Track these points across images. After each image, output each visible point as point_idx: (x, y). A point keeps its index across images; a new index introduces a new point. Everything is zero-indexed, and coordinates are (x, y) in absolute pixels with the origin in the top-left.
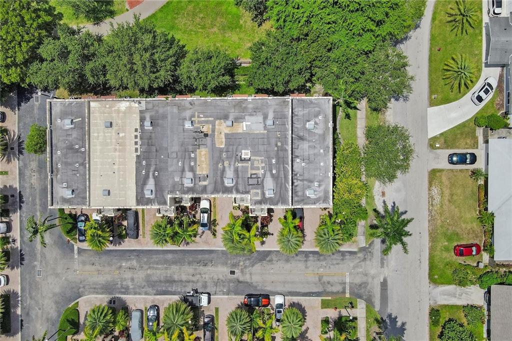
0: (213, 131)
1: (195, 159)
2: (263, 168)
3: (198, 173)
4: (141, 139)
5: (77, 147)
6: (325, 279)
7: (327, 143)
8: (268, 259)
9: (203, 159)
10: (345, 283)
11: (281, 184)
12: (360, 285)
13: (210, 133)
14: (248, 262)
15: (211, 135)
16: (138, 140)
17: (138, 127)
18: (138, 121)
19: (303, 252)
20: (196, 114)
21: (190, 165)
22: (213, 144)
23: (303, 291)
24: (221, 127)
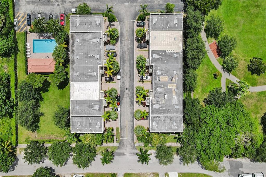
0: (173, 83)
1: (165, 75)
2: (162, 104)
3: (161, 76)
4: (171, 53)
5: (168, 25)
6: (125, 129)
7: (169, 130)
8: (131, 105)
9: (165, 79)
10: (124, 138)
11: (157, 111)
12: (123, 144)
13: (173, 82)
14: (130, 96)
15: (172, 82)
16: (171, 51)
17: (174, 51)
18: (176, 51)
19: (134, 120)
20: (178, 76)
21: (163, 73)
22: (169, 83)
23: (121, 119)
24: (174, 86)
